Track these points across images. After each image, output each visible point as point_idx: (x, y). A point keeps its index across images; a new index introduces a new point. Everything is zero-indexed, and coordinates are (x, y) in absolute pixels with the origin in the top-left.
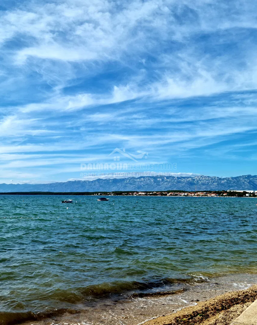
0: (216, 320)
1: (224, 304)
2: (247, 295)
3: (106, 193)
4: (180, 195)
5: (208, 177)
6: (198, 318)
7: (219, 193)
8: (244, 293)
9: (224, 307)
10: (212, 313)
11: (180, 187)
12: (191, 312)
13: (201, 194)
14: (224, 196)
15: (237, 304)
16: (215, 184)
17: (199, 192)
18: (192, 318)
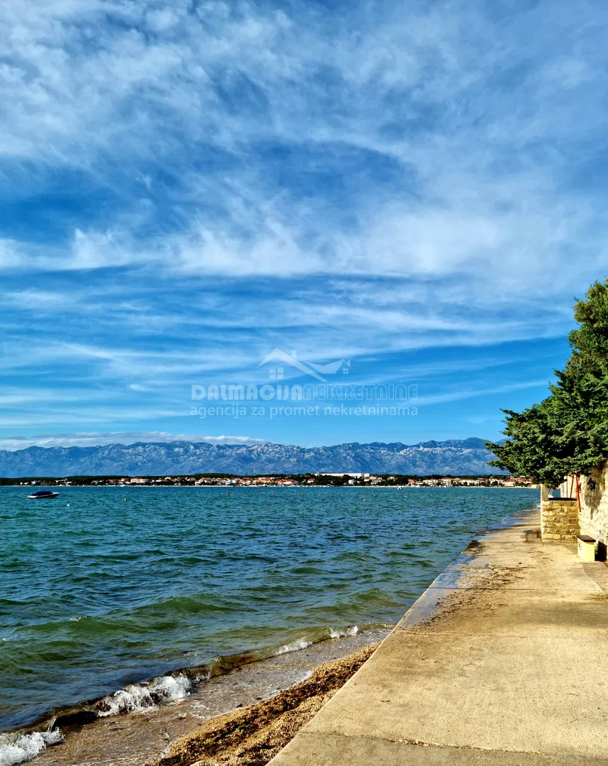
0: (270, 734)
1: (288, 699)
2: (334, 676)
3: (51, 481)
4: (222, 484)
5: (280, 445)
6: (237, 735)
7: (299, 479)
8: (327, 673)
9: (288, 704)
10: (263, 720)
11: (223, 465)
12: (222, 725)
13: (265, 482)
14: (309, 484)
15: (311, 696)
16: (292, 460)
17: (261, 476)
18: (223, 737)
